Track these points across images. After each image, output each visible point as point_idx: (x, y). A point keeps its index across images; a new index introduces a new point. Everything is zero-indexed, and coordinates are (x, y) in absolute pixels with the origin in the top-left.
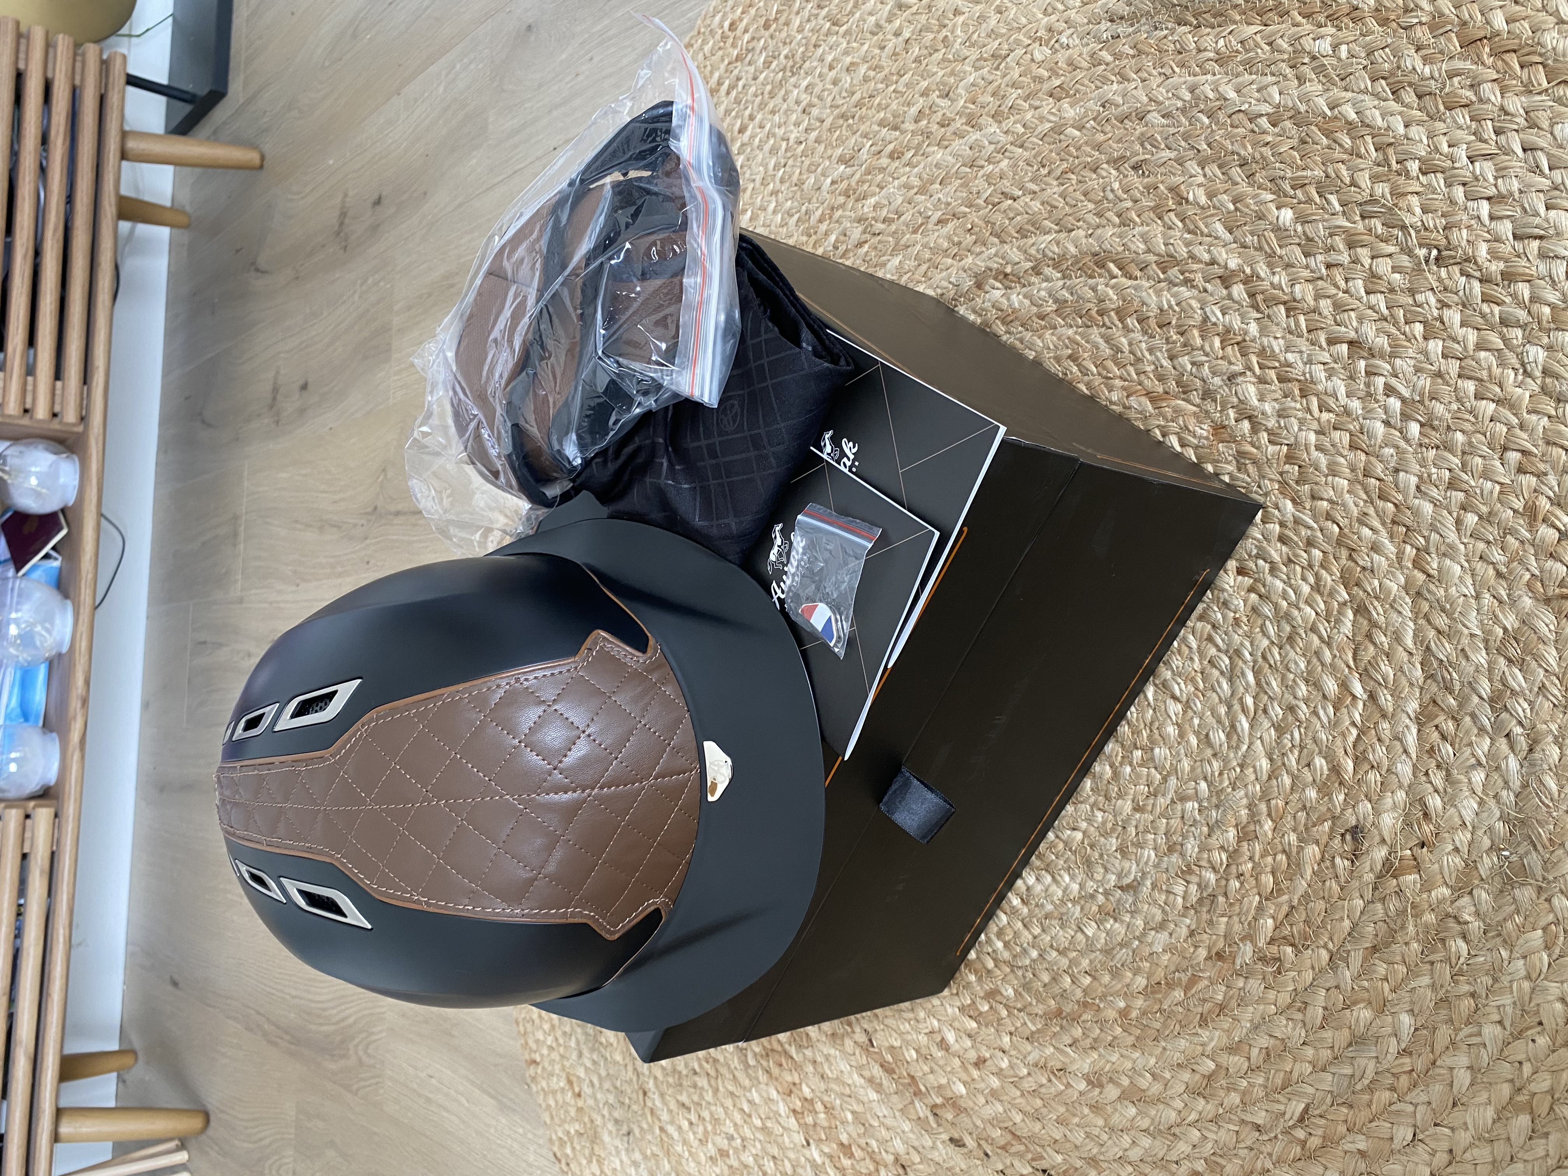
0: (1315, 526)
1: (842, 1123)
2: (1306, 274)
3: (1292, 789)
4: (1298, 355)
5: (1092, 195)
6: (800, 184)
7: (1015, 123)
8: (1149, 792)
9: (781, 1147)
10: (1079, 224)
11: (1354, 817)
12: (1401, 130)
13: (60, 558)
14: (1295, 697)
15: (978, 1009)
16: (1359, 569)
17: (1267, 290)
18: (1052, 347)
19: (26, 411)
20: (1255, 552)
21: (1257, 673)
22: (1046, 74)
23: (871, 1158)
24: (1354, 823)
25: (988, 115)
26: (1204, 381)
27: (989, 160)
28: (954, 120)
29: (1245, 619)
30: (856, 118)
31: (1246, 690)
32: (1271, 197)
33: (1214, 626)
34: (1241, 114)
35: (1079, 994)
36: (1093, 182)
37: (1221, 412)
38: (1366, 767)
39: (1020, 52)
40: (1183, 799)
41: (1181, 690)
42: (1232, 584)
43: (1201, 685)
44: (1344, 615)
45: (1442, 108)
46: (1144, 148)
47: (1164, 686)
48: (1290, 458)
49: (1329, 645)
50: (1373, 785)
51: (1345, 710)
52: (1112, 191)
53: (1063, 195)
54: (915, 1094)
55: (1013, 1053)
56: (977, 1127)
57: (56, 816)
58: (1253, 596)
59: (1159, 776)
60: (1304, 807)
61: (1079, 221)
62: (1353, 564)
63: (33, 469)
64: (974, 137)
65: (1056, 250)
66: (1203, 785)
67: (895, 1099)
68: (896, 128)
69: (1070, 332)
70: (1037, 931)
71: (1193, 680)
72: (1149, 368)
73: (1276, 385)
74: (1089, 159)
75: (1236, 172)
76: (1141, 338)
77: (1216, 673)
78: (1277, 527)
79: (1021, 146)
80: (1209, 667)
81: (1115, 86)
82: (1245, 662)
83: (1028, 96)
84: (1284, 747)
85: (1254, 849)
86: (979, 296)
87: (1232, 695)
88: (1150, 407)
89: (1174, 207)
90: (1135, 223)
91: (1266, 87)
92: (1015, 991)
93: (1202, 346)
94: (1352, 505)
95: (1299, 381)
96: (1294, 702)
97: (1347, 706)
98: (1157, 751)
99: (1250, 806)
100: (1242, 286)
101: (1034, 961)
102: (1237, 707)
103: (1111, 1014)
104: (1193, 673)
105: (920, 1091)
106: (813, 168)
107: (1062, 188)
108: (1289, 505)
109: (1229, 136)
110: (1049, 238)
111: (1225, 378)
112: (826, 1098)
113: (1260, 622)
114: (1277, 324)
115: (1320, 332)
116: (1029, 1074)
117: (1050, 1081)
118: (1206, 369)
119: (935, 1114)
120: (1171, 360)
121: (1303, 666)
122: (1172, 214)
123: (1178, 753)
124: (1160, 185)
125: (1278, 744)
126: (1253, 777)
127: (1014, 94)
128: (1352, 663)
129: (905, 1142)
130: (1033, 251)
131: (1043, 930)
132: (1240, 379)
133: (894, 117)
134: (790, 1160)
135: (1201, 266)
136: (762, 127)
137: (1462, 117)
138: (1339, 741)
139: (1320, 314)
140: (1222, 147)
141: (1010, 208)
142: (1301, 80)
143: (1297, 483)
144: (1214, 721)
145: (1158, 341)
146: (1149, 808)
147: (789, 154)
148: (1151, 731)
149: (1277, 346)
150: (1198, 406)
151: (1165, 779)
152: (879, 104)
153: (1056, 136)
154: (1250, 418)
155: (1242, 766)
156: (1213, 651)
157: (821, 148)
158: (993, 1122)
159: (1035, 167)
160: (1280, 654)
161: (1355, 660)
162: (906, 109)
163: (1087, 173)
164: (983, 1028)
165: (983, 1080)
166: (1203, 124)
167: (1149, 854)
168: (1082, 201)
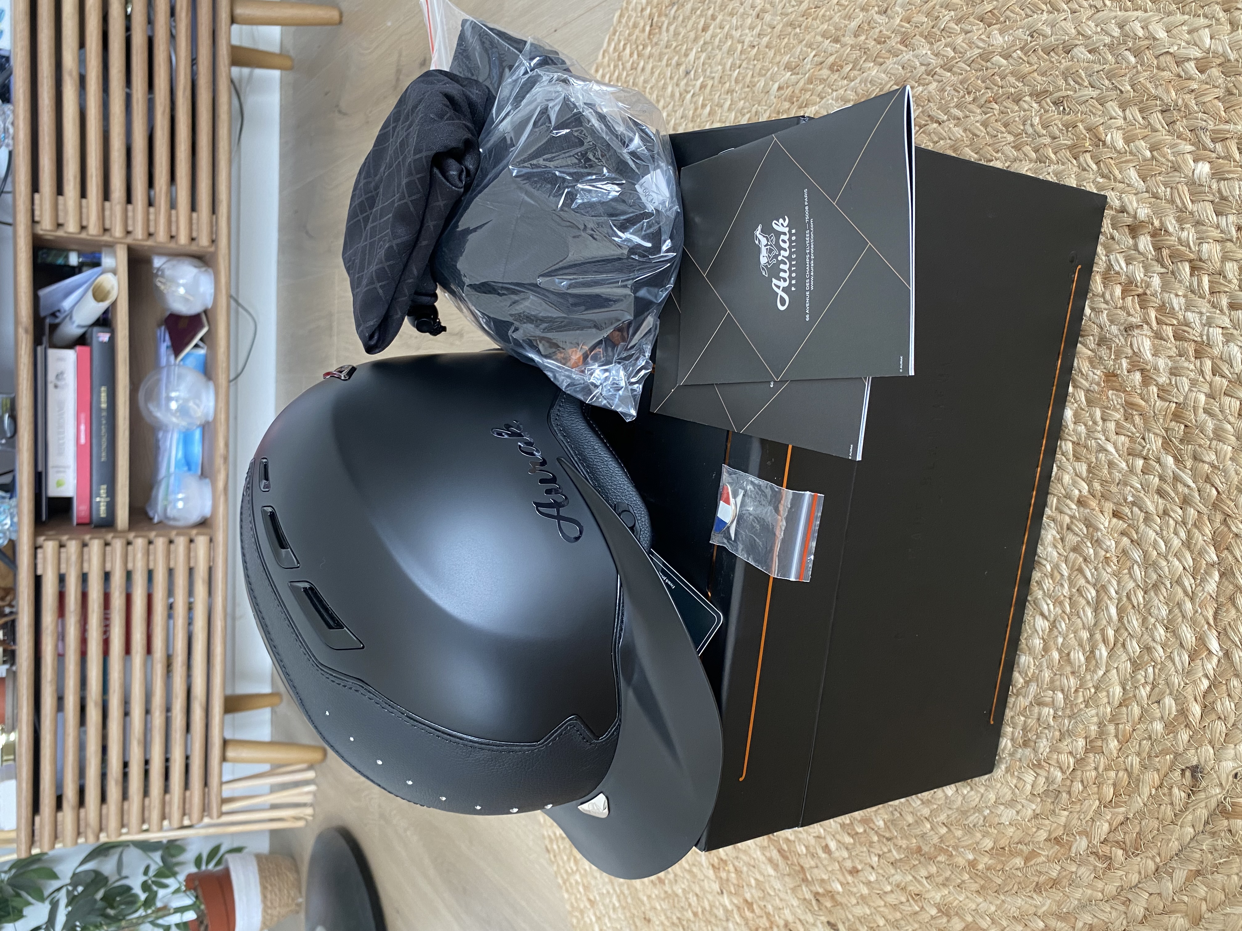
0: (1193, 485)
1: (747, 885)
2: (1216, 234)
3: (1140, 719)
4: (1197, 317)
5: (1012, 127)
6: (752, 85)
7: (946, 46)
9: (702, 888)
10: (996, 155)
11: (1196, 758)
13: (206, 348)
14: (1154, 640)
15: (854, 829)
16: (1231, 535)
17: (1173, 246)
19: (172, 237)
20: (1130, 499)
21: (1121, 611)
23: (768, 918)
24: (1195, 763)
25: (921, 35)
26: (1101, 328)
27: (919, 82)
28: (889, 38)
29: (1115, 560)
30: (803, 27)
31: (1109, 623)
32: (1189, 148)
33: (1085, 560)
34: (1168, 58)
35: (936, 839)
36: (1015, 113)
37: (1114, 360)
38: (1214, 717)
40: (1041, 704)
42: (1107, 525)
43: (1068, 610)
44: (1211, 576)
46: (1068, 84)
47: (1035, 602)
48: (1177, 417)
49: (1192, 599)
50: (1218, 735)
51: (1199, 662)
52: (1032, 125)
53: (985, 124)
54: (803, 880)
55: (881, 871)
56: (849, 920)
57: (211, 540)
58: (1125, 539)
59: (1021, 680)
60: (1150, 738)
61: (997, 152)
62: (1226, 529)
63: (181, 281)
64: (907, 57)
66: (1060, 695)
67: (787, 879)
68: (836, 40)
73: (1172, 344)
74: (1013, 90)
75: (1157, 119)
77: (1083, 602)
78: (1157, 479)
79: (950, 70)
80: (1077, 595)
82: (1110, 599)
83: (960, 19)
84: (1138, 681)
85: (1099, 762)
87: (1095, 625)
89: (1091, 148)
90: (1051, 161)
91: (1197, 30)
92: (885, 824)
93: (1103, 294)
94: (1233, 473)
95: (1195, 341)
96: (1152, 644)
97: (1202, 659)
98: (1023, 657)
99: (1101, 725)
100: (1149, 238)
102: (1098, 636)
103: (961, 862)
104: (1062, 598)
105: (807, 879)
106: (764, 72)
107: (985, 117)
108: (1170, 460)
109: (1151, 79)
111: (1122, 328)
112: (737, 864)
113: (1129, 564)
114: (1180, 282)
115: (1222, 296)
116: (892, 891)
117: (908, 901)
118: (1104, 316)
119: (817, 900)
121: (1164, 612)
122: (1088, 155)
123: (1041, 664)
124: (1079, 124)
125: (1132, 677)
126: (1105, 700)
127: (947, 16)
128: (1212, 622)
129: (794, 914)
132: (1136, 332)
133: (836, 30)
134: (708, 900)
135: (1110, 212)
136: (722, 28)
138: (1189, 689)
139: (1225, 277)
140: (1146, 90)
141: (934, 131)
143: (1182, 441)
144: (1076, 644)
147: (743, 57)
149: (1177, 303)
150: (1092, 350)
151: (1027, 683)
152: (824, 14)
153: (984, 63)
154: (1142, 371)
155: (1097, 688)
156: (1082, 582)
157: (771, 53)
158: (861, 920)
159: (961, 93)
160: (1144, 597)
161: (1215, 619)
162: (847, 22)
163: (1009, 104)
164: (858, 845)
165: (856, 886)
166: (1128, 62)
167: (1006, 743)
168: (1002, 133)
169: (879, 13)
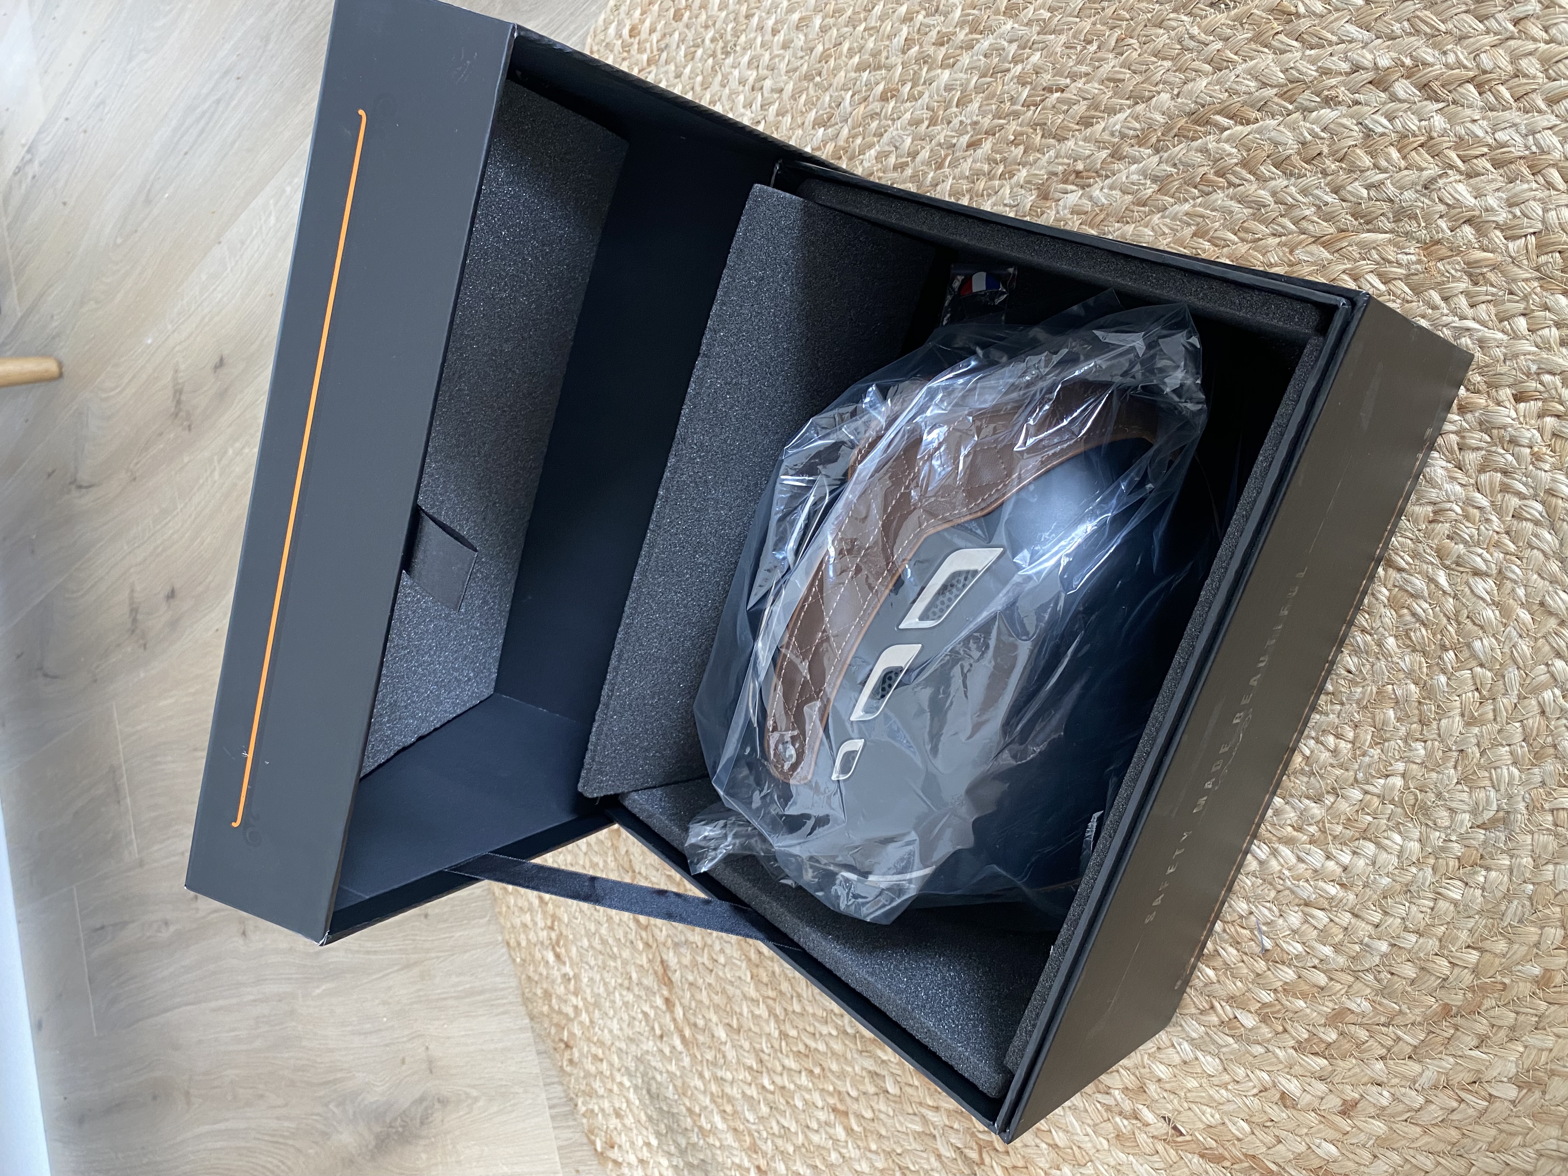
2: (1490, 39)
4: (1512, 131)
7: (1036, 10)
8: (1482, 697)
10: (1157, 88)
15: (1321, 1041)
17: (1442, 74)
18: (1167, 231)
20: (1534, 368)
25: (997, 12)
26: (1391, 201)
27: (1016, 61)
28: (954, 33)
29: (1547, 450)
30: (824, 72)
33: (1505, 473)
35: (1468, 978)
36: (1162, 38)
37: (1426, 227)
40: (1536, 690)
41: (1485, 561)
42: (1514, 415)
43: (1512, 547)
47: (1458, 565)
48: (1542, 248)
52: (1192, 37)
53: (1126, 65)
55: (1395, 1081)
58: (1548, 419)
59: (1489, 674)
61: (1156, 85)
64: (986, 43)
65: (1137, 126)
68: (879, 68)
69: (1186, 207)
70: (1377, 917)
71: (1498, 545)
72: (1309, 212)
73: (1494, 174)
76: (1285, 183)
77: (1529, 526)
78: (1554, 329)
79: (1053, 32)
80: (1515, 522)
86: (1050, 208)
87: (1561, 545)
88: (1326, 254)
89: (1281, 28)
90: (1234, 62)
92: (1371, 1001)
93: (1374, 164)
95: (1523, 157)
98: (1477, 644)
100: (1406, 82)
101: (1384, 955)
103: (1525, 988)
104: (1496, 537)
107: (1122, 57)
108: (1561, 300)
110: (1121, 116)
111: (1419, 188)
114: (1470, 106)
115: (1534, 96)
116: (1428, 1101)
117: (1462, 1100)
118: (1389, 187)
120: (1336, 193)
122: (1281, 37)
123: (1509, 637)
124: (1255, 11)
130: (1106, 136)
131: (1386, 913)
132: (1441, 183)
133: (874, 55)
135: (1340, 78)
139: (1525, 76)
141: (1059, 100)
145: (1310, 180)
146: (1491, 715)
148: (1459, 623)
150: (1391, 231)
152: (849, 49)
154: (1469, 221)
156: (1515, 502)
157: (788, 119)
159: (1079, 48)
162: (887, 43)
164: (1340, 1062)
165: (1361, 1130)
167: (1508, 772)
168: (1154, 63)
169: (927, 15)
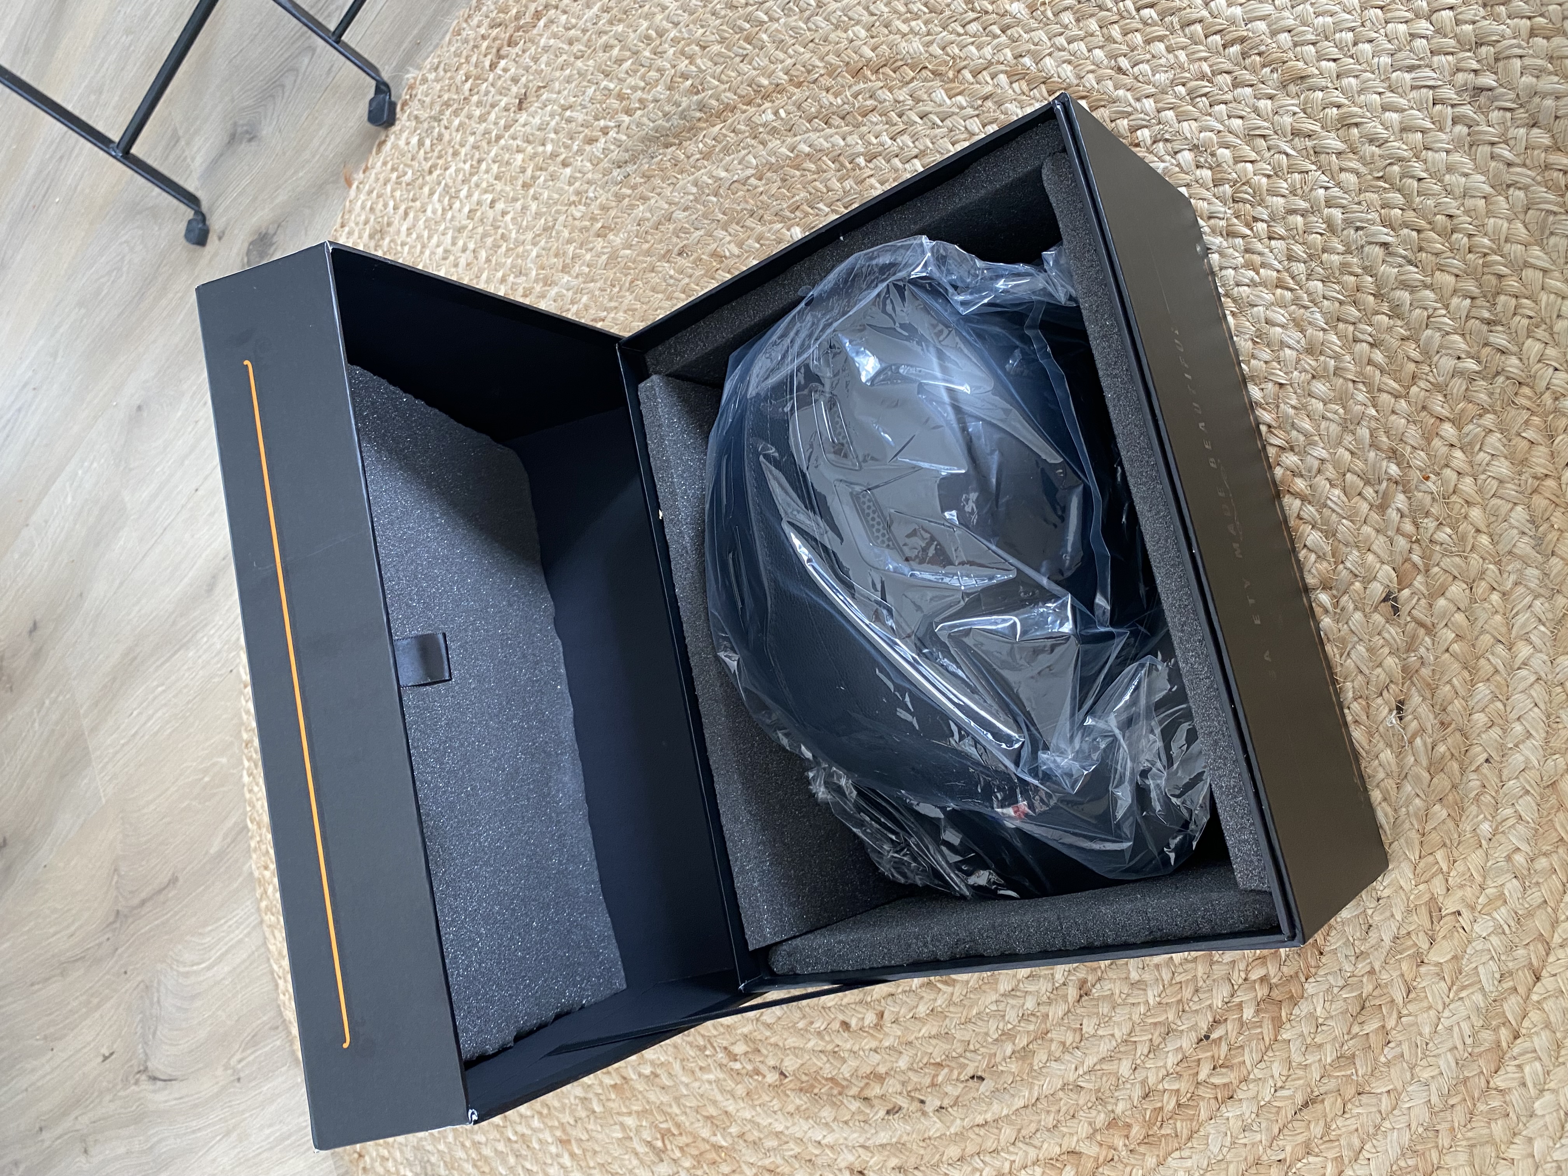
5: (658, 288)
7: (580, 267)
12: (842, 143)
22: (587, 223)
25: (557, 271)
27: (573, 302)
32: (780, 226)
34: (736, 184)
36: (654, 278)
39: (562, 218)
45: (860, 119)
46: (680, 238)
52: (671, 277)
54: (840, 1094)
56: (903, 1083)
67: (825, 1113)
74: (645, 265)
75: (750, 222)
79: (592, 281)
81: (641, 208)
83: (582, 244)
91: (743, 158)
127: (571, 249)
137: (874, 118)
140: (733, 210)
142: (764, 143)
166: (712, 202)
